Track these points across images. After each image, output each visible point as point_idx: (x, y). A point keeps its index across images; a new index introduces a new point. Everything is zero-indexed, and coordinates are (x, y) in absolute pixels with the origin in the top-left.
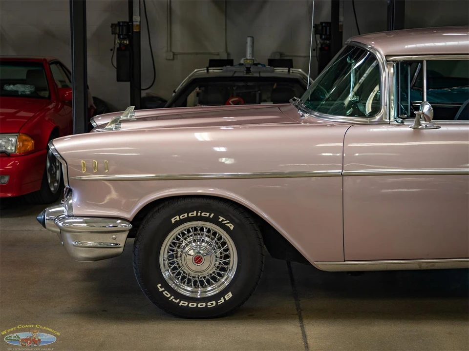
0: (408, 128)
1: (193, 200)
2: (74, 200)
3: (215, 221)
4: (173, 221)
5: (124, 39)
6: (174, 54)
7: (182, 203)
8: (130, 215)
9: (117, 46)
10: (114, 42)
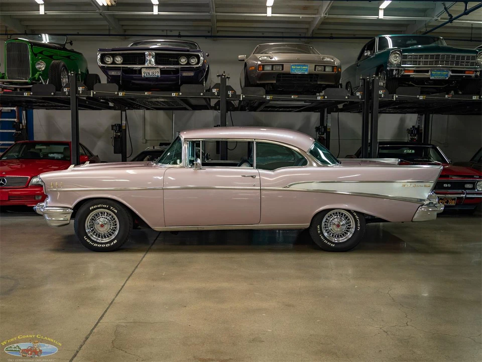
0: (192, 170)
1: (99, 200)
2: (49, 200)
3: (109, 209)
4: (91, 209)
5: (118, 132)
6: (146, 140)
7: (95, 201)
8: (72, 206)
9: (115, 136)
10: (113, 134)
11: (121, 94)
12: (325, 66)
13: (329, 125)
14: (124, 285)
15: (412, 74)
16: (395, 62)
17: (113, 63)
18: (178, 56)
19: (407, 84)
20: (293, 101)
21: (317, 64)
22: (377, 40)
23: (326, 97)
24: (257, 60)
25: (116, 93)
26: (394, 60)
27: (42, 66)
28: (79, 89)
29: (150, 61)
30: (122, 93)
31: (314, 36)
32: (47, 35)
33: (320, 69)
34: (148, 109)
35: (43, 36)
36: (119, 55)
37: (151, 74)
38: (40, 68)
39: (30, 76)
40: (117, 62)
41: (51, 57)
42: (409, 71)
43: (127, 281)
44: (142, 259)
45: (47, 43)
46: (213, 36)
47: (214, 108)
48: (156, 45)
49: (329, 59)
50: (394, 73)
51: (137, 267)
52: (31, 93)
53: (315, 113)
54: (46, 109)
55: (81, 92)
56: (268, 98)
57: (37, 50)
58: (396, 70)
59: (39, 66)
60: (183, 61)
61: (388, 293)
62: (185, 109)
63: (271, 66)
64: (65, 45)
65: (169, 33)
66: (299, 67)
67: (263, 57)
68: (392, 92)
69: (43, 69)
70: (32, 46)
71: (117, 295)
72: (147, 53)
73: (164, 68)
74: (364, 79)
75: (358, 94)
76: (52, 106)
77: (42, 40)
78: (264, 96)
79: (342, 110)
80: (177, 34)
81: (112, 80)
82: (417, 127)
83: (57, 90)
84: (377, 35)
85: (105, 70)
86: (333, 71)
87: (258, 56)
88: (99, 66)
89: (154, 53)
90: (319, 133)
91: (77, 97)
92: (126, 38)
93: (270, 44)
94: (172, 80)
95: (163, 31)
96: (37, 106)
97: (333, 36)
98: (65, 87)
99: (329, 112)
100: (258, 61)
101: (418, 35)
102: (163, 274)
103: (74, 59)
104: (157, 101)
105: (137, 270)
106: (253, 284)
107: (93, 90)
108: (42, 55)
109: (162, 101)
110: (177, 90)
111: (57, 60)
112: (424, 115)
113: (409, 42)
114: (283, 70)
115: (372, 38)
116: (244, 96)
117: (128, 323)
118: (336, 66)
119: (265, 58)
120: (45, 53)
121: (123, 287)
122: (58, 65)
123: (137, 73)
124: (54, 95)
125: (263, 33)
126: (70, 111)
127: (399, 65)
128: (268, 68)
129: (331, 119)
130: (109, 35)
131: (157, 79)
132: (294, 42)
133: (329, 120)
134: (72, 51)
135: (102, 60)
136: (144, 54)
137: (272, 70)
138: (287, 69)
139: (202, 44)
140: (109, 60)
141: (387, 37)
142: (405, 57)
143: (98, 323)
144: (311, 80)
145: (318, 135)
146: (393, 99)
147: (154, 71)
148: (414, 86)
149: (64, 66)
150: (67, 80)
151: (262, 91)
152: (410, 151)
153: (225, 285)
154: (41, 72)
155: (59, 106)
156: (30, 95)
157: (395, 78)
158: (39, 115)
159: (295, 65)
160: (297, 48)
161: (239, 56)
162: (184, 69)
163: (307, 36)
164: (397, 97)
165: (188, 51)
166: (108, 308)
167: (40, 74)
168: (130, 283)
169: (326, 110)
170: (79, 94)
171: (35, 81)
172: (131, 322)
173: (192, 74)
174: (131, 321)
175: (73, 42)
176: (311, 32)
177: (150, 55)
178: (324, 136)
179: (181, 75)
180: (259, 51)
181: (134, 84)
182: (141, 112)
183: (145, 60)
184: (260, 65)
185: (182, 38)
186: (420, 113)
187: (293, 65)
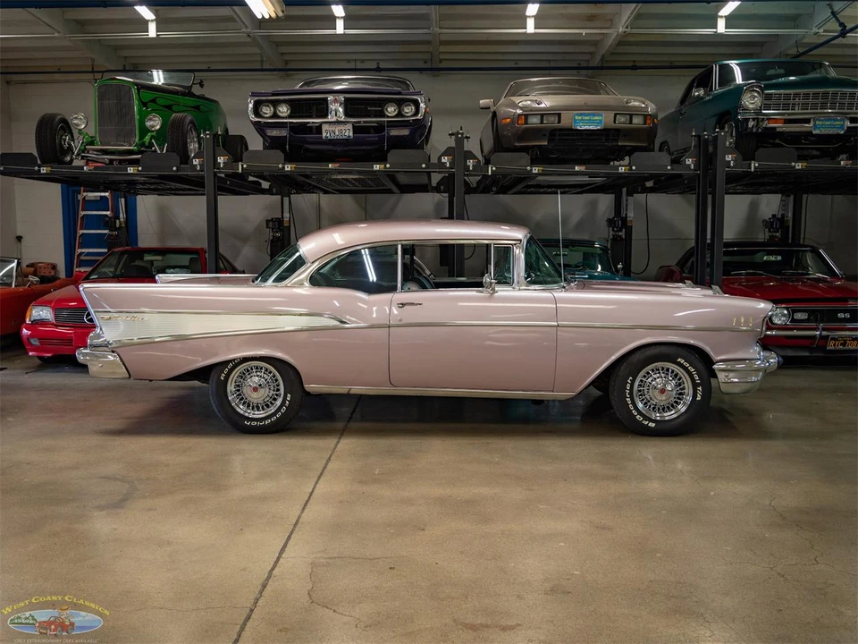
5: (277, 232)
9: (271, 238)
10: (268, 234)
11: (288, 168)
12: (631, 116)
13: (631, 215)
14: (313, 491)
15: (780, 127)
16: (751, 106)
17: (275, 116)
18: (383, 103)
19: (771, 143)
20: (577, 175)
21: (619, 111)
22: (716, 69)
23: (634, 168)
24: (515, 106)
25: (280, 166)
26: (751, 101)
27: (155, 123)
28: (219, 161)
29: (336, 111)
30: (289, 166)
31: (605, 65)
32: (161, 73)
33: (623, 120)
34: (326, 192)
35: (155, 73)
36: (285, 101)
37: (337, 133)
38: (153, 126)
39: (137, 140)
40: (281, 115)
41: (169, 107)
42: (776, 121)
43: (316, 483)
44: (336, 446)
45: (160, 84)
46: (434, 69)
47: (437, 190)
48: (341, 84)
49: (637, 104)
50: (751, 124)
51: (329, 459)
52: (140, 168)
53: (606, 195)
54: (159, 195)
55: (222, 166)
56: (535, 170)
57: (147, 96)
58: (754, 119)
59: (152, 123)
60: (391, 110)
61: (770, 505)
62: (389, 191)
63: (539, 116)
64: (191, 87)
65: (359, 65)
66: (588, 118)
67: (525, 102)
68: (748, 156)
69: (158, 127)
70: (138, 90)
71: (304, 509)
72: (330, 98)
73: (359, 122)
74: (699, 137)
75: (689, 161)
76: (171, 190)
77: (153, 80)
78: (529, 168)
79: (652, 190)
80: (375, 67)
81: (273, 144)
82: (780, 216)
83: (181, 163)
84: (715, 62)
85: (260, 128)
86: (645, 123)
87: (517, 99)
88: (251, 121)
89: (342, 97)
90: (613, 230)
91: (215, 174)
92: (288, 75)
93: (532, 80)
94: (371, 143)
95: (349, 61)
96: (146, 189)
97: (637, 64)
98: (194, 157)
99: (630, 194)
100: (516, 109)
101: (783, 59)
102: (377, 472)
103: (205, 110)
104: (346, 180)
105: (330, 466)
106: (533, 490)
107: (241, 161)
108: (154, 105)
109: (354, 179)
110: (383, 160)
111: (180, 112)
112: (792, 196)
113: (771, 72)
114: (559, 122)
115: (707, 66)
116: (494, 169)
117: (330, 558)
118: (651, 115)
119: (529, 102)
120: (161, 101)
121: (311, 494)
122: (182, 121)
123: (314, 131)
124: (177, 171)
125: (516, 61)
126: (205, 197)
127: (758, 112)
128: (534, 121)
129: (634, 206)
130: (262, 70)
131: (346, 142)
132: (572, 76)
133: (631, 207)
134: (202, 97)
135: (257, 112)
136: (326, 99)
137: (542, 122)
138: (565, 122)
139: (417, 82)
140: (267, 111)
141: (733, 64)
142: (769, 97)
143: (278, 559)
144: (607, 140)
145: (612, 233)
146: (750, 168)
147: (343, 128)
148: (783, 146)
149: (191, 122)
150: (197, 145)
151: (525, 158)
152: (772, 258)
153: (485, 491)
154: (154, 134)
155: (181, 190)
156: (138, 170)
157: (751, 133)
158: (147, 205)
159: (581, 115)
160: (577, 86)
161: (481, 102)
162: (393, 125)
163: (591, 65)
164: (757, 165)
165: (399, 93)
166: (292, 533)
167: (152, 137)
168: (322, 487)
169: (624, 190)
170: (218, 169)
171: (144, 148)
172: (336, 558)
173: (405, 132)
174: (335, 555)
175: (204, 83)
176: (598, 58)
177: (336, 101)
178: (622, 234)
179: (388, 134)
180: (515, 92)
181: (308, 150)
182: (314, 196)
183: (327, 110)
184: (519, 115)
185: (382, 73)
186: (784, 192)
187: (578, 115)
